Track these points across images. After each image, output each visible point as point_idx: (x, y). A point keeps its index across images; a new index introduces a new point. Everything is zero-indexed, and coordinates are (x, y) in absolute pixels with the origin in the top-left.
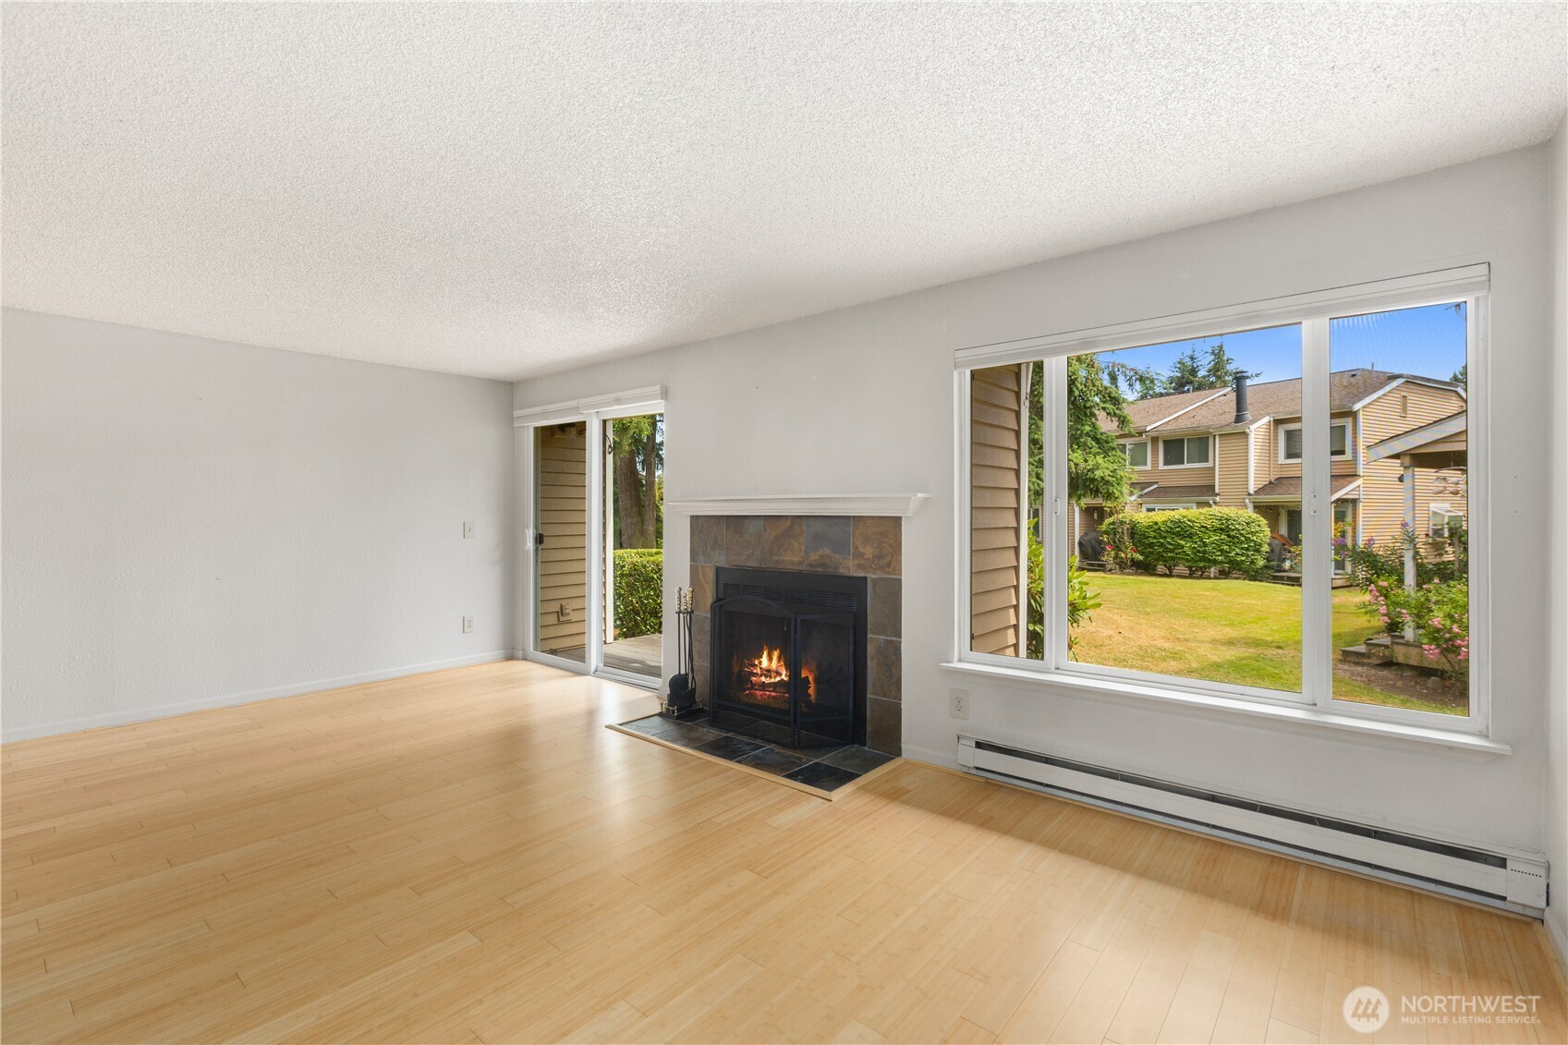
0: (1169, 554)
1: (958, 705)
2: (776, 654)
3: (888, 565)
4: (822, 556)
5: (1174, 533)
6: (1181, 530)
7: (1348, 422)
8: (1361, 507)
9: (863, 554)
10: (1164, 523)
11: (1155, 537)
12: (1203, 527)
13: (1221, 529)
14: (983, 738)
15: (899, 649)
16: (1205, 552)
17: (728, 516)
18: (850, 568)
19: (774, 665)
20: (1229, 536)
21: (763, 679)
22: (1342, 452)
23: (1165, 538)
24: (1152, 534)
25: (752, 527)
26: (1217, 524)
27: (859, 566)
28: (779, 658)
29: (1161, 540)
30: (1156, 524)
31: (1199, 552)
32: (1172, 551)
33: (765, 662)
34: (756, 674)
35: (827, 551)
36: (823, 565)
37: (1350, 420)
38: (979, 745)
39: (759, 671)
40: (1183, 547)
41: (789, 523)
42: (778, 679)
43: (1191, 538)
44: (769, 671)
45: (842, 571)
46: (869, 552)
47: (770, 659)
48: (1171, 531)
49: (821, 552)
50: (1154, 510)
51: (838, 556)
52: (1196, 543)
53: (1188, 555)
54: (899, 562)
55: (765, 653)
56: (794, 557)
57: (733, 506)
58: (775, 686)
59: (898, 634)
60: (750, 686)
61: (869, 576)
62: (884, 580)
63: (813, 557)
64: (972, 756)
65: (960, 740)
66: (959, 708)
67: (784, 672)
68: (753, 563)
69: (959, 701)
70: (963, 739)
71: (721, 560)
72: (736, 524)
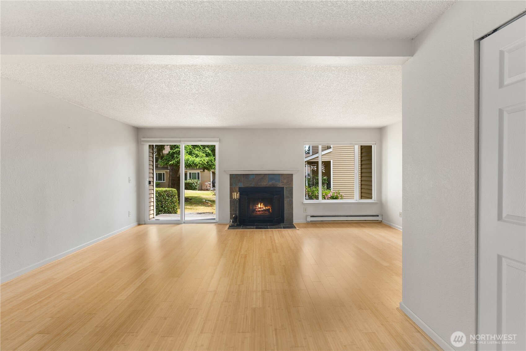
2: (262, 204)
3: (290, 184)
9: (283, 182)
15: (293, 201)
17: (243, 175)
18: (280, 185)
19: (262, 206)
21: (259, 209)
25: (251, 177)
27: (283, 185)
28: (263, 205)
33: (259, 206)
34: (256, 209)
35: (274, 182)
36: (273, 185)
38: (312, 216)
39: (258, 208)
41: (263, 176)
42: (263, 209)
44: (261, 208)
45: (278, 186)
46: (285, 181)
47: (261, 205)
49: (272, 182)
51: (277, 183)
54: (292, 183)
55: (259, 204)
56: (265, 183)
57: (247, 172)
58: (262, 211)
59: (292, 198)
60: (255, 211)
61: (285, 186)
62: (289, 187)
63: (270, 183)
64: (310, 219)
65: (307, 216)
66: (305, 211)
67: (264, 208)
68: (252, 186)
69: (305, 209)
70: (308, 216)
71: (241, 185)
72: (246, 176)
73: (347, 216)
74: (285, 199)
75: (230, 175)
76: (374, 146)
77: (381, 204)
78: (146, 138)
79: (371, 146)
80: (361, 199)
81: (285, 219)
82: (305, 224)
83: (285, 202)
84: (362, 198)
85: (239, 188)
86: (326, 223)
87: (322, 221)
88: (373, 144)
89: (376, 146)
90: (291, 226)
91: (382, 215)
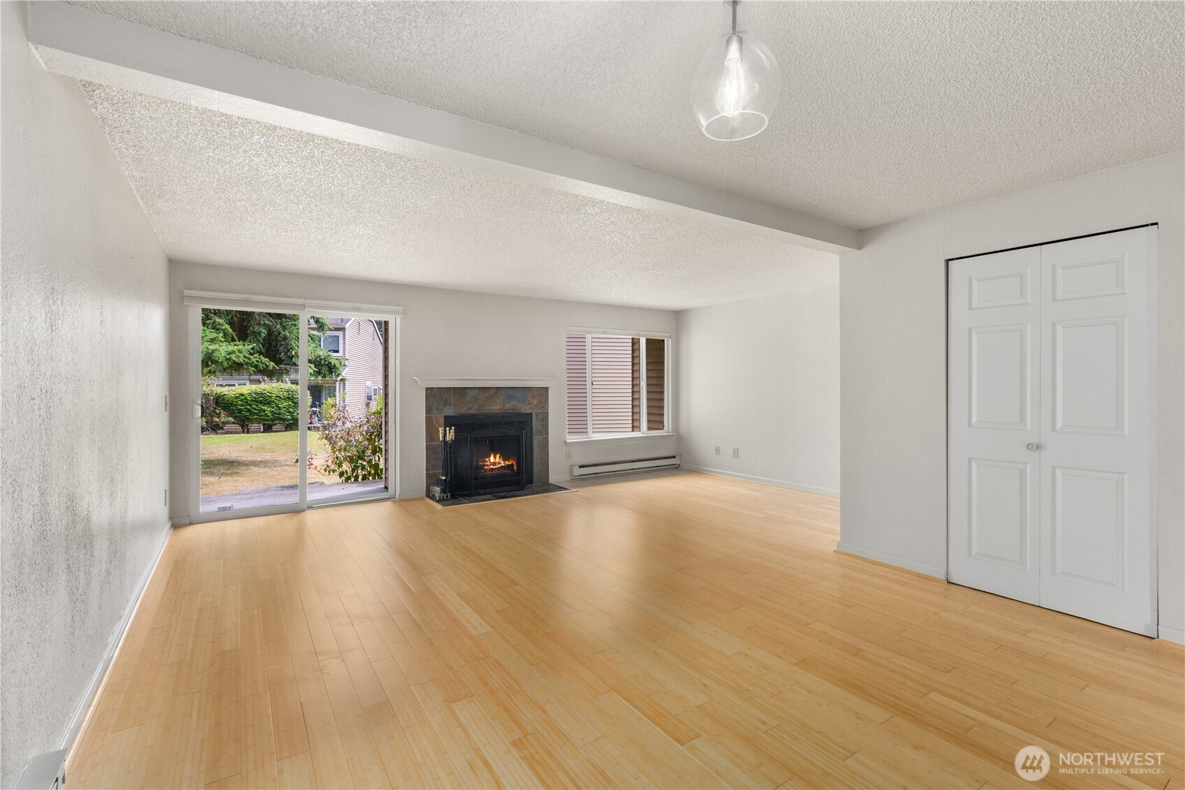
0: (255, 417)
1: (569, 455)
2: (498, 456)
3: (543, 407)
4: (512, 405)
5: (257, 402)
6: (263, 399)
7: (340, 334)
8: (347, 383)
9: (532, 403)
10: (250, 394)
11: (242, 405)
12: (277, 396)
13: (288, 398)
14: (581, 464)
15: (548, 440)
16: (279, 414)
17: (454, 388)
18: (525, 409)
19: (497, 460)
20: (293, 402)
21: (492, 466)
22: (337, 351)
23: (250, 405)
24: (240, 403)
25: (471, 394)
26: (286, 394)
27: (531, 408)
28: (500, 457)
29: (248, 407)
30: (242, 395)
31: (276, 413)
32: (257, 414)
33: (492, 459)
34: (486, 465)
35: (515, 403)
36: (514, 409)
37: (341, 333)
38: (580, 467)
39: (489, 464)
40: (264, 411)
41: (494, 391)
42: (500, 465)
43: (269, 404)
44: (495, 463)
45: (523, 411)
46: (535, 402)
47: (495, 458)
48: (256, 401)
49: (512, 403)
50: (234, 385)
51: (520, 405)
52: (273, 408)
53: (268, 416)
54: (548, 405)
55: (492, 456)
56: (496, 407)
57: (463, 382)
58: (498, 469)
59: (547, 434)
60: (483, 471)
61: (534, 412)
62: (541, 413)
63: (508, 406)
64: (578, 472)
65: (572, 467)
66: (569, 457)
67: (502, 462)
68: (473, 412)
69: (569, 454)
70: (574, 466)
71: (450, 411)
72: (460, 392)
73: (633, 461)
74: (535, 437)
75: (427, 389)
76: (668, 340)
77: (679, 438)
78: (198, 290)
79: (663, 341)
80: (633, 431)
81: (535, 475)
82: (568, 481)
83: (535, 442)
84: (635, 429)
85: (446, 417)
86: (603, 477)
87: (596, 474)
88: (667, 337)
89: (670, 340)
90: (547, 488)
91: (680, 455)
